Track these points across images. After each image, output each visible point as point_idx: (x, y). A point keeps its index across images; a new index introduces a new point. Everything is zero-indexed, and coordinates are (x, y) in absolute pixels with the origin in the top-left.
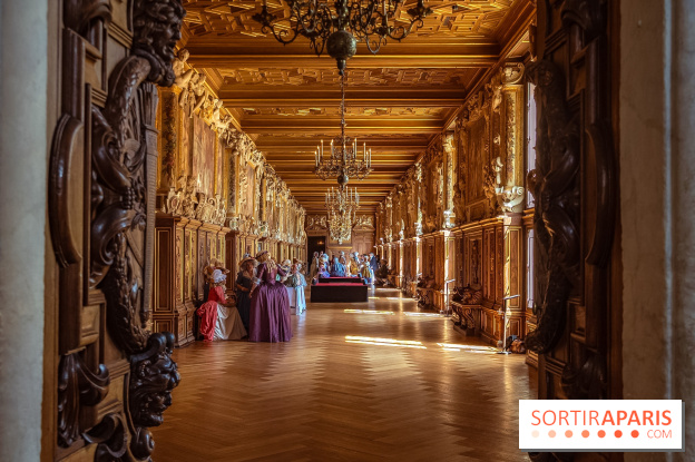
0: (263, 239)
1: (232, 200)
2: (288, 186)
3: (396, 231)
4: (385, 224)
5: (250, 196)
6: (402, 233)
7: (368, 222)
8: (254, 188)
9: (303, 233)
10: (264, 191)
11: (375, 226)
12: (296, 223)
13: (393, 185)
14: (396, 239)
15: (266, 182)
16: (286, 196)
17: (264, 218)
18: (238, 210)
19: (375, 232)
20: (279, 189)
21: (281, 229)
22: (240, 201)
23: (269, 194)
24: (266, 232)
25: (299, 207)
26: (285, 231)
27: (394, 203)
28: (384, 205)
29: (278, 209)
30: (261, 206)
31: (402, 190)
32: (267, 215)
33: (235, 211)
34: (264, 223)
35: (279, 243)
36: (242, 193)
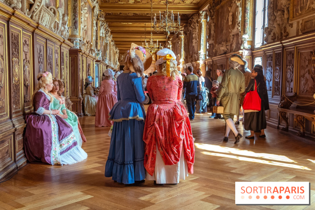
0: (98, 61)
1: (75, 24)
21: (108, 58)
22: (82, 26)
29: (107, 43)
30: (96, 38)
32: (101, 46)
33: (78, 34)
34: (99, 51)
35: (107, 66)
36: (83, 20)
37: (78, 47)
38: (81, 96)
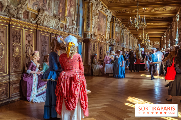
0: (112, 45)
1: (88, 25)
3: (167, 44)
4: (163, 43)
5: (103, 26)
6: (169, 45)
7: (158, 43)
8: (106, 24)
10: (114, 27)
11: (160, 44)
14: (167, 47)
15: (115, 24)
16: (128, 33)
17: (114, 38)
19: (160, 47)
22: (93, 26)
23: (117, 29)
24: (115, 43)
25: (135, 38)
27: (167, 35)
28: (164, 37)
29: (123, 35)
30: (112, 33)
32: (116, 37)
33: (90, 30)
34: (114, 39)
35: (123, 48)
36: (94, 22)
37: (90, 38)
38: (90, 64)
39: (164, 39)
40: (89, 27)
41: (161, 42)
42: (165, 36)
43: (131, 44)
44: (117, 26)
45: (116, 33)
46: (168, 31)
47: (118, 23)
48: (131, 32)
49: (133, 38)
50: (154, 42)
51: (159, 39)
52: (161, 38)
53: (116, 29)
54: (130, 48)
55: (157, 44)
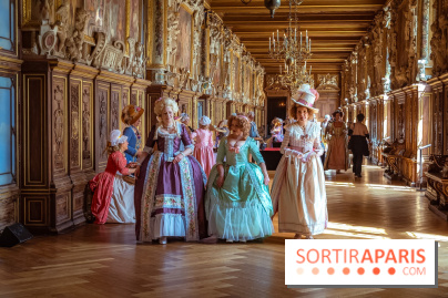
0: (204, 97)
1: (158, 48)
2: (242, 40)
3: (361, 89)
4: (350, 82)
5: (186, 44)
6: (368, 91)
7: (333, 81)
8: (192, 37)
9: (261, 93)
10: (207, 41)
11: (340, 86)
12: (253, 82)
13: (358, 38)
14: (362, 98)
15: (209, 33)
16: (238, 53)
17: (208, 73)
18: (166, 60)
19: (340, 92)
20: (228, 42)
21: (231, 87)
22: (169, 50)
23: (214, 47)
24: (210, 89)
25: (256, 65)
26: (237, 90)
27: (360, 58)
28: (349, 61)
29: (227, 63)
30: (203, 59)
31: (369, 41)
32: (212, 70)
33: (162, 63)
34: (207, 79)
35: (229, 103)
36: (170, 40)
37: (162, 82)
39: (350, 69)
40: (160, 54)
41: (340, 77)
42: (353, 62)
43: (247, 86)
44: (213, 36)
45: (214, 57)
46: (364, 47)
47: (216, 29)
48: (247, 47)
49: (251, 67)
50: (319, 76)
51: (334, 69)
52: (340, 65)
53: (213, 45)
54: (244, 102)
55: (329, 83)
